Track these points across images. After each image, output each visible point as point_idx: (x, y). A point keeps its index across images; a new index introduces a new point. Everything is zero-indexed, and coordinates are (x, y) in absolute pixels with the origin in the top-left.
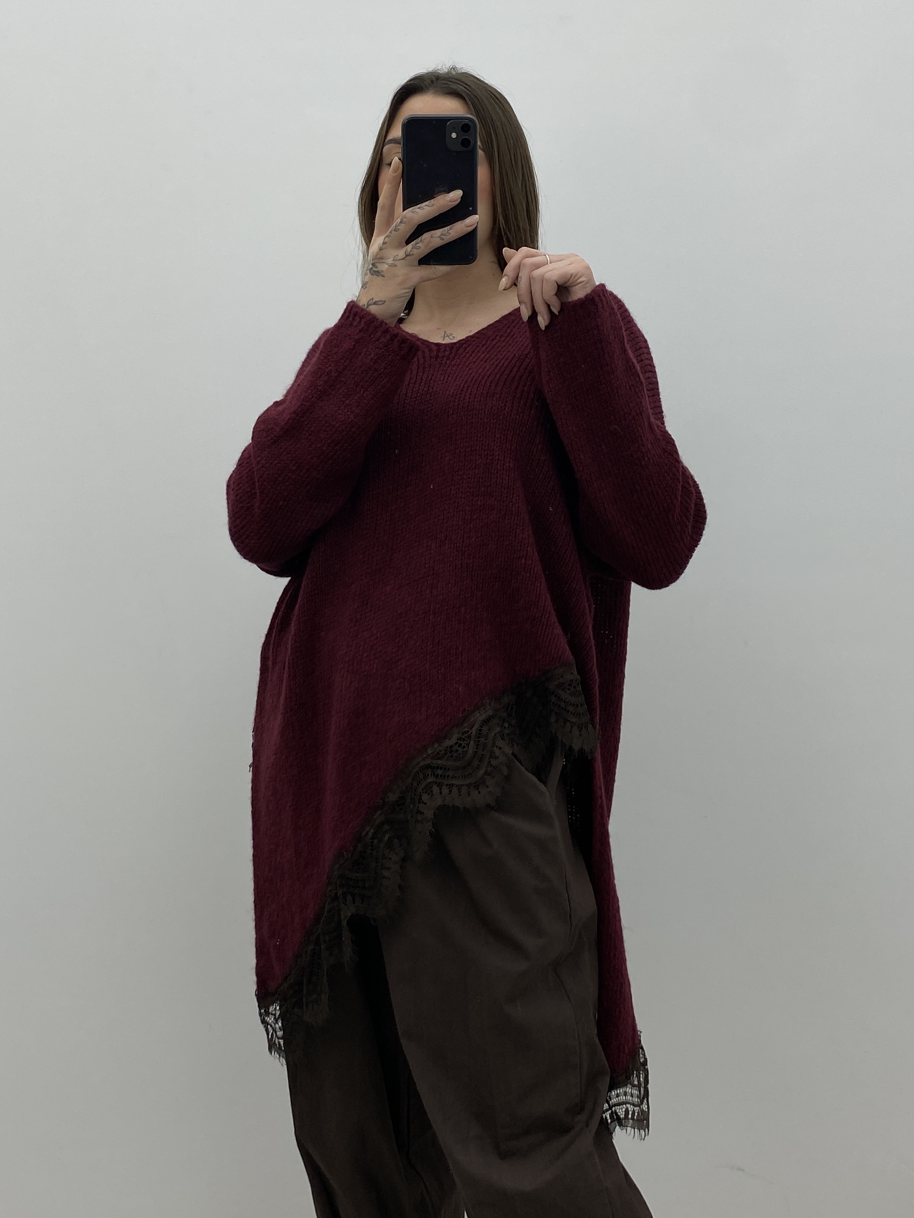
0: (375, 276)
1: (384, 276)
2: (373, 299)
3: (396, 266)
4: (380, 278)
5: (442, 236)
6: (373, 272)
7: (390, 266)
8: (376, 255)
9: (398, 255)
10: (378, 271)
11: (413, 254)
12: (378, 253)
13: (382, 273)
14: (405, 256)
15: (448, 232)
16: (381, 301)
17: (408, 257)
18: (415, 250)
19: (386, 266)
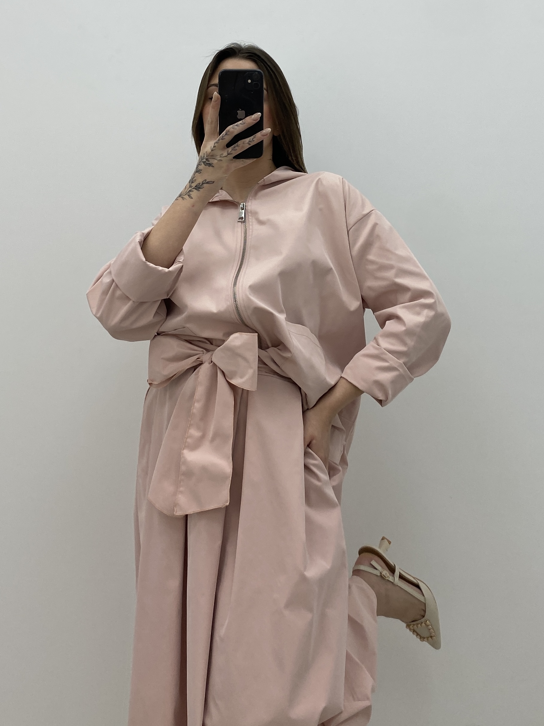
0: (207, 166)
1: (214, 167)
2: (206, 180)
3: (222, 160)
4: (211, 167)
5: (249, 143)
6: (206, 164)
7: (218, 160)
8: (209, 154)
9: (223, 154)
10: (209, 163)
11: (232, 154)
12: (210, 153)
13: (212, 165)
14: (227, 155)
15: (252, 140)
16: (211, 182)
17: (229, 155)
18: (233, 151)
19: (216, 161)
